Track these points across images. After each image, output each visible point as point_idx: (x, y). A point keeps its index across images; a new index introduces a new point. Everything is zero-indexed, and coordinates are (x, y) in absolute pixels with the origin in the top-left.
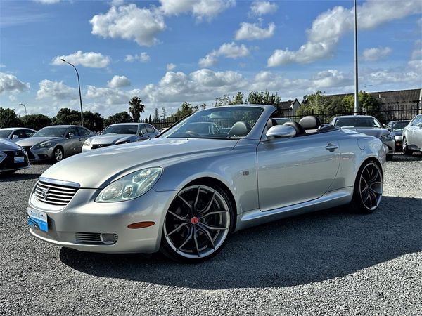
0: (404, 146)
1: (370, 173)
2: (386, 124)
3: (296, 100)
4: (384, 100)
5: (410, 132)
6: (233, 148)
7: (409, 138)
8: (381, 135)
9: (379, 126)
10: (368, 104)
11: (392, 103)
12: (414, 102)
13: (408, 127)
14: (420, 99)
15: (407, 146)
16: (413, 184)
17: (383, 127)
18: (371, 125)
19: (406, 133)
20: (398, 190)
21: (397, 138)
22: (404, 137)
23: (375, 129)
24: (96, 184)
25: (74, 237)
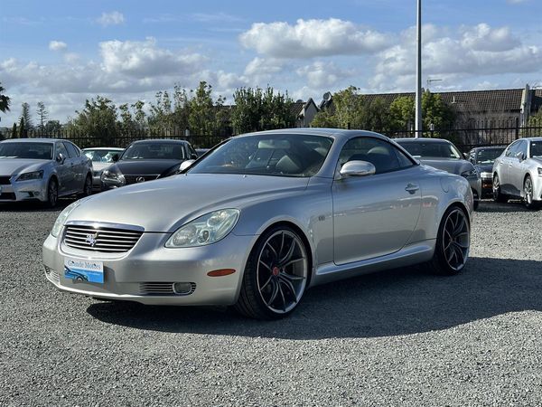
0: (495, 188)
1: (455, 224)
2: (468, 151)
3: (311, 101)
4: (462, 107)
5: (504, 167)
6: (306, 188)
7: (503, 175)
8: (461, 171)
9: (458, 156)
10: (435, 113)
11: (474, 112)
12: (512, 111)
13: (502, 159)
14: (522, 107)
15: (499, 190)
16: (508, 242)
17: (465, 158)
18: (447, 154)
19: (498, 168)
20: (488, 249)
21: (484, 175)
22: (496, 173)
23: (452, 161)
24: (164, 227)
25: (138, 287)
